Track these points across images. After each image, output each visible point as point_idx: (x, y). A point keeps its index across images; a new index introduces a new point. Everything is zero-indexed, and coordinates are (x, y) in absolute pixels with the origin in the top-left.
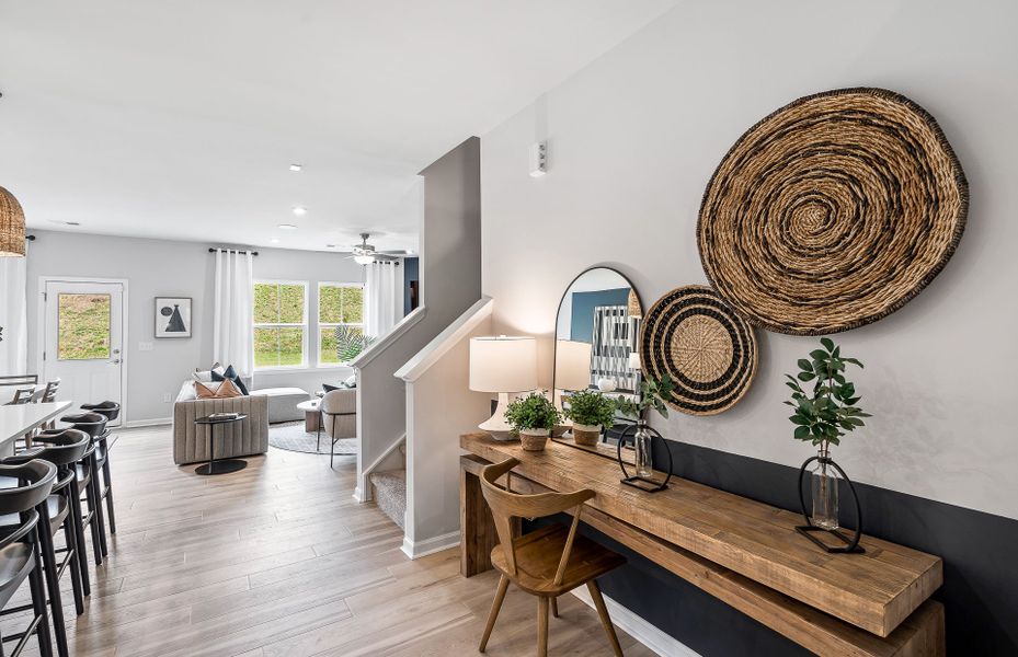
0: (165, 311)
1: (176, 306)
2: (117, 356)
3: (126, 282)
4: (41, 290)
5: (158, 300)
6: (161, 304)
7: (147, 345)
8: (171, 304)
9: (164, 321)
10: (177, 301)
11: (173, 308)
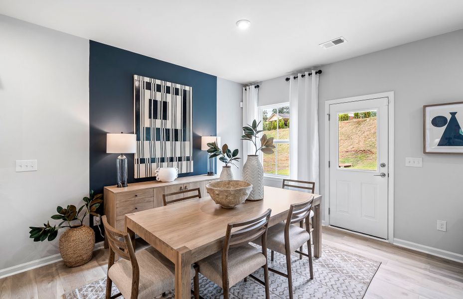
0: (438, 121)
1: (453, 114)
2: (384, 170)
3: (391, 95)
4: (327, 112)
5: (428, 109)
6: (432, 113)
7: (416, 161)
8: (445, 112)
9: (436, 134)
10: (453, 108)
11: (449, 117)
